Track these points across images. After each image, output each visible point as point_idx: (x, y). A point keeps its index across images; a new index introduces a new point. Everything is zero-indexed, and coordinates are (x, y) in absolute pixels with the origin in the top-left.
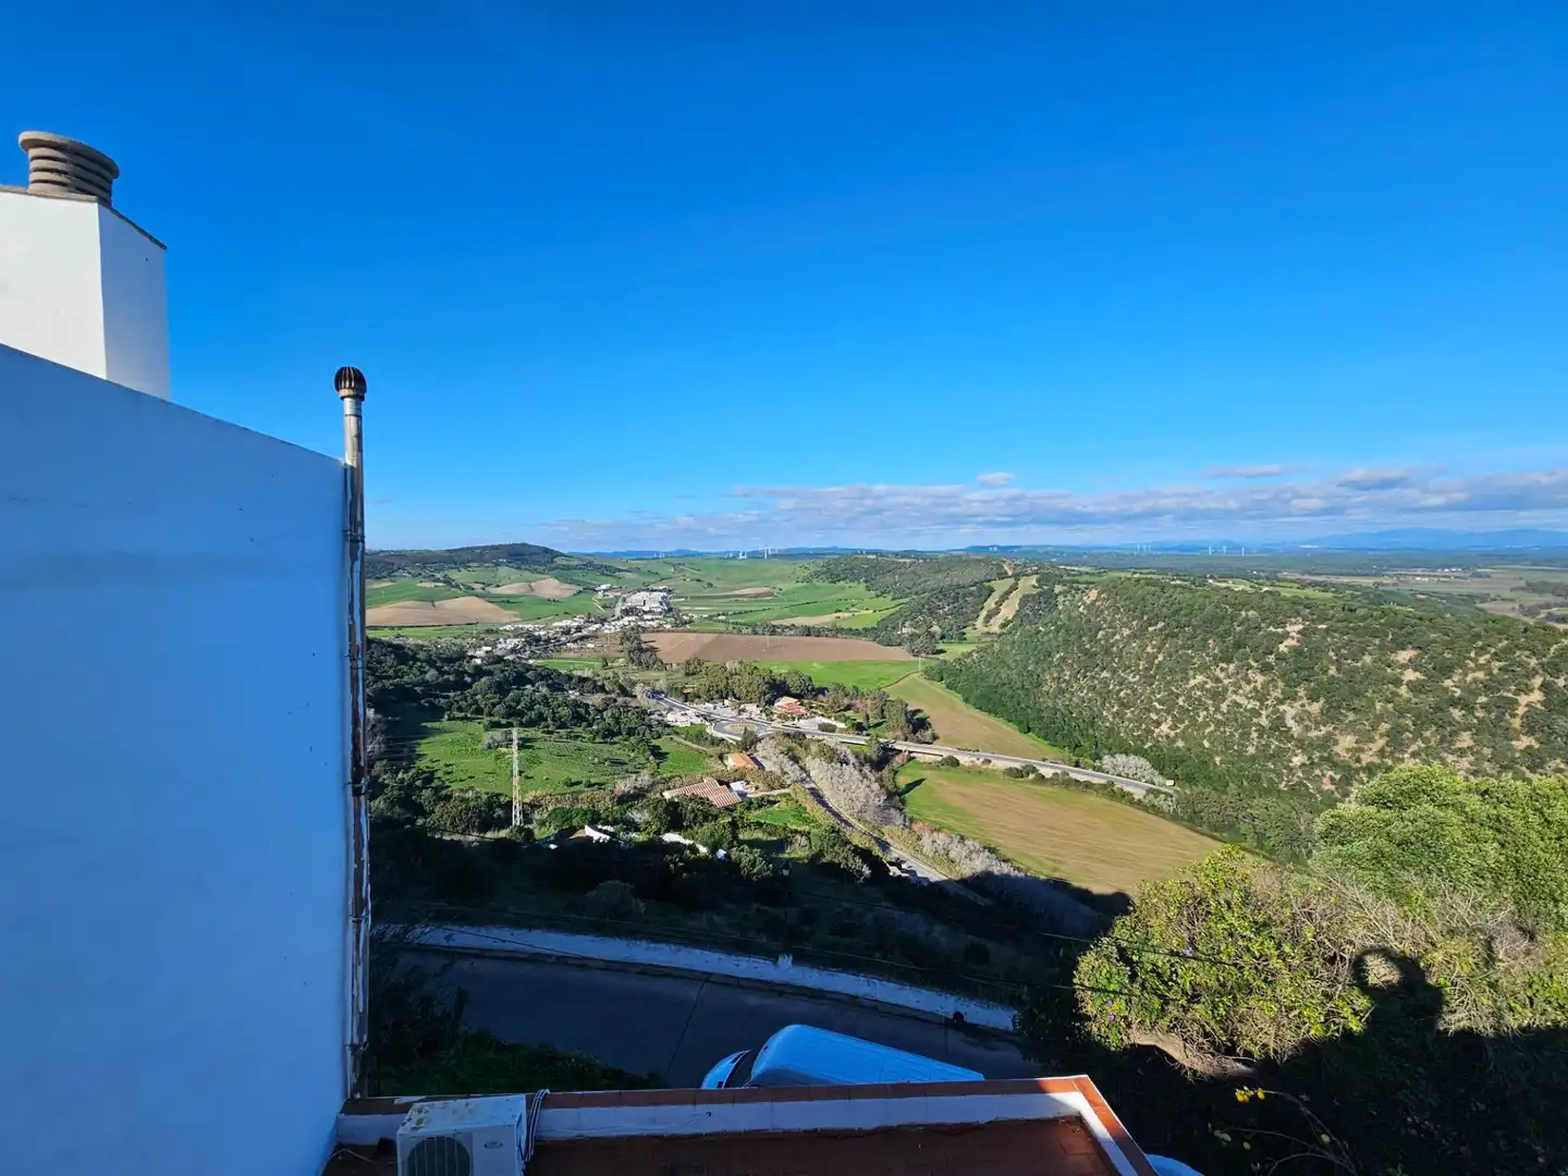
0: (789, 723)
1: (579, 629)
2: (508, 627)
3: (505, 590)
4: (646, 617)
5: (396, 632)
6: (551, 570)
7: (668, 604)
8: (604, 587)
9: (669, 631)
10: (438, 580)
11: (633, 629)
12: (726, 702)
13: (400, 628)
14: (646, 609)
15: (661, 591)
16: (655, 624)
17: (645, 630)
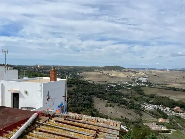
0: (177, 114)
1: (127, 85)
2: (113, 83)
3: (113, 75)
4: (142, 83)
5: (93, 82)
6: (122, 71)
7: (147, 81)
8: (133, 76)
9: (147, 87)
10: (101, 73)
11: (138, 86)
12: (160, 106)
13: (94, 81)
14: (142, 81)
15: (146, 77)
16: (144, 85)
17: (141, 86)
